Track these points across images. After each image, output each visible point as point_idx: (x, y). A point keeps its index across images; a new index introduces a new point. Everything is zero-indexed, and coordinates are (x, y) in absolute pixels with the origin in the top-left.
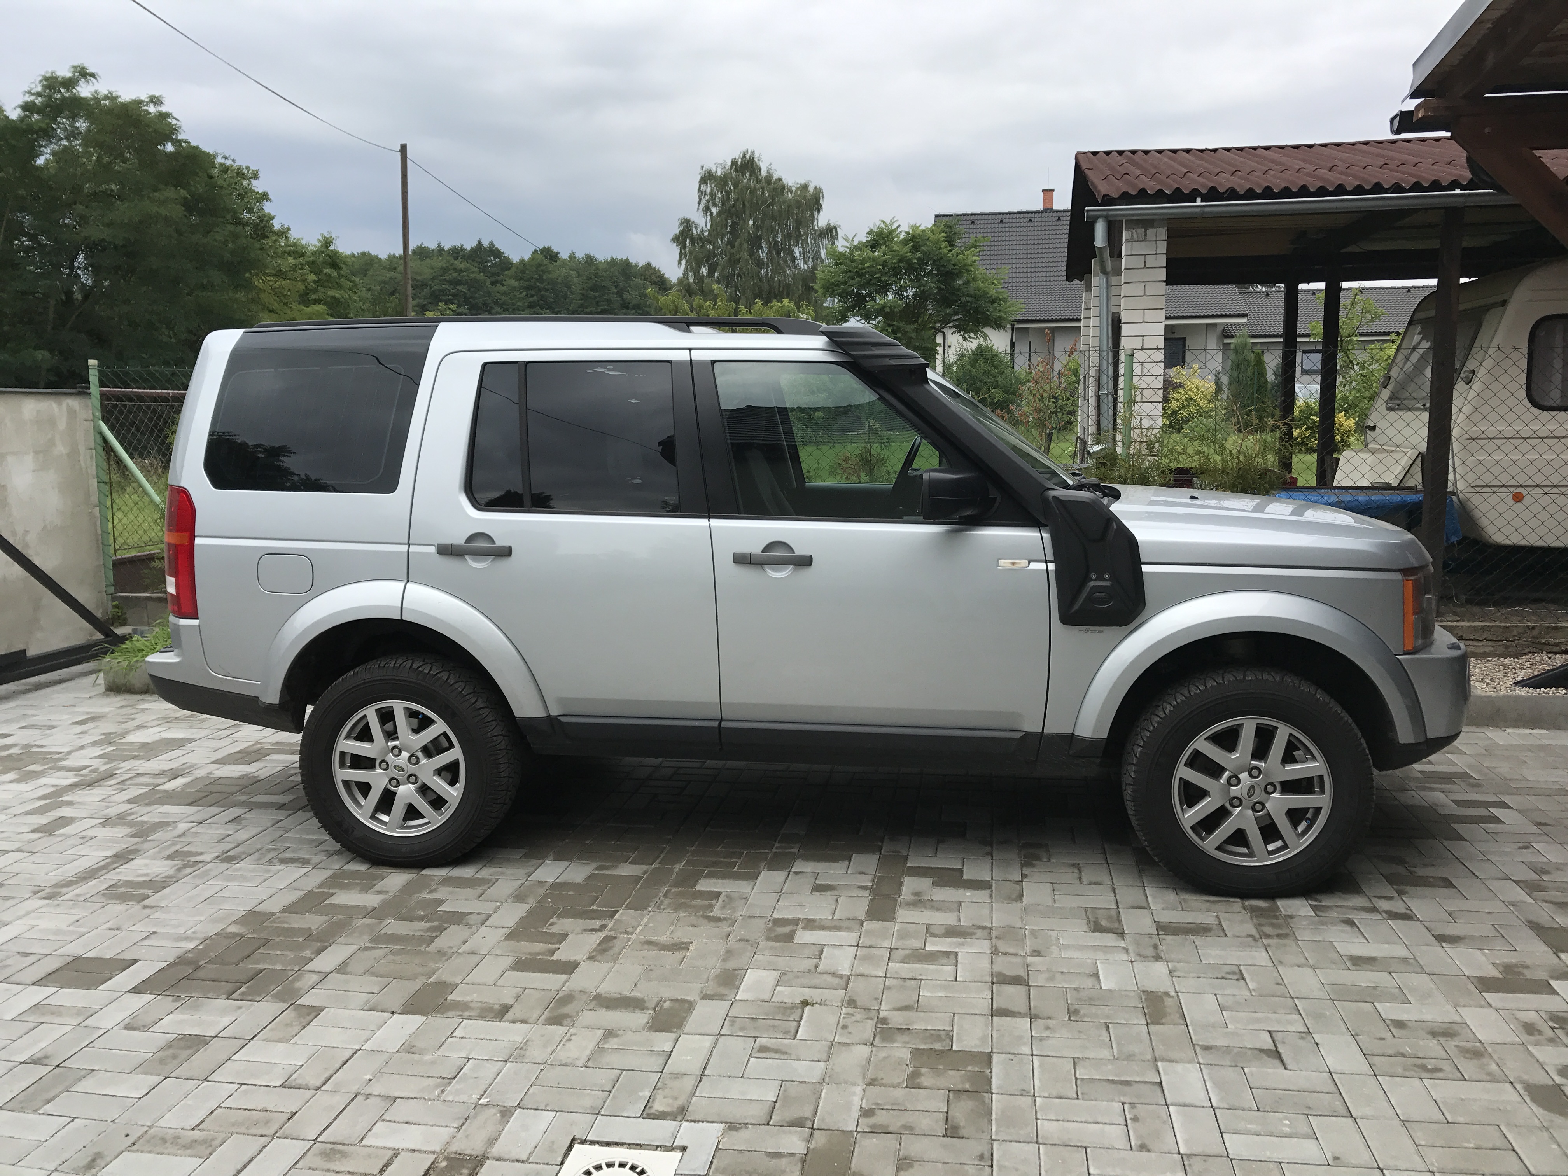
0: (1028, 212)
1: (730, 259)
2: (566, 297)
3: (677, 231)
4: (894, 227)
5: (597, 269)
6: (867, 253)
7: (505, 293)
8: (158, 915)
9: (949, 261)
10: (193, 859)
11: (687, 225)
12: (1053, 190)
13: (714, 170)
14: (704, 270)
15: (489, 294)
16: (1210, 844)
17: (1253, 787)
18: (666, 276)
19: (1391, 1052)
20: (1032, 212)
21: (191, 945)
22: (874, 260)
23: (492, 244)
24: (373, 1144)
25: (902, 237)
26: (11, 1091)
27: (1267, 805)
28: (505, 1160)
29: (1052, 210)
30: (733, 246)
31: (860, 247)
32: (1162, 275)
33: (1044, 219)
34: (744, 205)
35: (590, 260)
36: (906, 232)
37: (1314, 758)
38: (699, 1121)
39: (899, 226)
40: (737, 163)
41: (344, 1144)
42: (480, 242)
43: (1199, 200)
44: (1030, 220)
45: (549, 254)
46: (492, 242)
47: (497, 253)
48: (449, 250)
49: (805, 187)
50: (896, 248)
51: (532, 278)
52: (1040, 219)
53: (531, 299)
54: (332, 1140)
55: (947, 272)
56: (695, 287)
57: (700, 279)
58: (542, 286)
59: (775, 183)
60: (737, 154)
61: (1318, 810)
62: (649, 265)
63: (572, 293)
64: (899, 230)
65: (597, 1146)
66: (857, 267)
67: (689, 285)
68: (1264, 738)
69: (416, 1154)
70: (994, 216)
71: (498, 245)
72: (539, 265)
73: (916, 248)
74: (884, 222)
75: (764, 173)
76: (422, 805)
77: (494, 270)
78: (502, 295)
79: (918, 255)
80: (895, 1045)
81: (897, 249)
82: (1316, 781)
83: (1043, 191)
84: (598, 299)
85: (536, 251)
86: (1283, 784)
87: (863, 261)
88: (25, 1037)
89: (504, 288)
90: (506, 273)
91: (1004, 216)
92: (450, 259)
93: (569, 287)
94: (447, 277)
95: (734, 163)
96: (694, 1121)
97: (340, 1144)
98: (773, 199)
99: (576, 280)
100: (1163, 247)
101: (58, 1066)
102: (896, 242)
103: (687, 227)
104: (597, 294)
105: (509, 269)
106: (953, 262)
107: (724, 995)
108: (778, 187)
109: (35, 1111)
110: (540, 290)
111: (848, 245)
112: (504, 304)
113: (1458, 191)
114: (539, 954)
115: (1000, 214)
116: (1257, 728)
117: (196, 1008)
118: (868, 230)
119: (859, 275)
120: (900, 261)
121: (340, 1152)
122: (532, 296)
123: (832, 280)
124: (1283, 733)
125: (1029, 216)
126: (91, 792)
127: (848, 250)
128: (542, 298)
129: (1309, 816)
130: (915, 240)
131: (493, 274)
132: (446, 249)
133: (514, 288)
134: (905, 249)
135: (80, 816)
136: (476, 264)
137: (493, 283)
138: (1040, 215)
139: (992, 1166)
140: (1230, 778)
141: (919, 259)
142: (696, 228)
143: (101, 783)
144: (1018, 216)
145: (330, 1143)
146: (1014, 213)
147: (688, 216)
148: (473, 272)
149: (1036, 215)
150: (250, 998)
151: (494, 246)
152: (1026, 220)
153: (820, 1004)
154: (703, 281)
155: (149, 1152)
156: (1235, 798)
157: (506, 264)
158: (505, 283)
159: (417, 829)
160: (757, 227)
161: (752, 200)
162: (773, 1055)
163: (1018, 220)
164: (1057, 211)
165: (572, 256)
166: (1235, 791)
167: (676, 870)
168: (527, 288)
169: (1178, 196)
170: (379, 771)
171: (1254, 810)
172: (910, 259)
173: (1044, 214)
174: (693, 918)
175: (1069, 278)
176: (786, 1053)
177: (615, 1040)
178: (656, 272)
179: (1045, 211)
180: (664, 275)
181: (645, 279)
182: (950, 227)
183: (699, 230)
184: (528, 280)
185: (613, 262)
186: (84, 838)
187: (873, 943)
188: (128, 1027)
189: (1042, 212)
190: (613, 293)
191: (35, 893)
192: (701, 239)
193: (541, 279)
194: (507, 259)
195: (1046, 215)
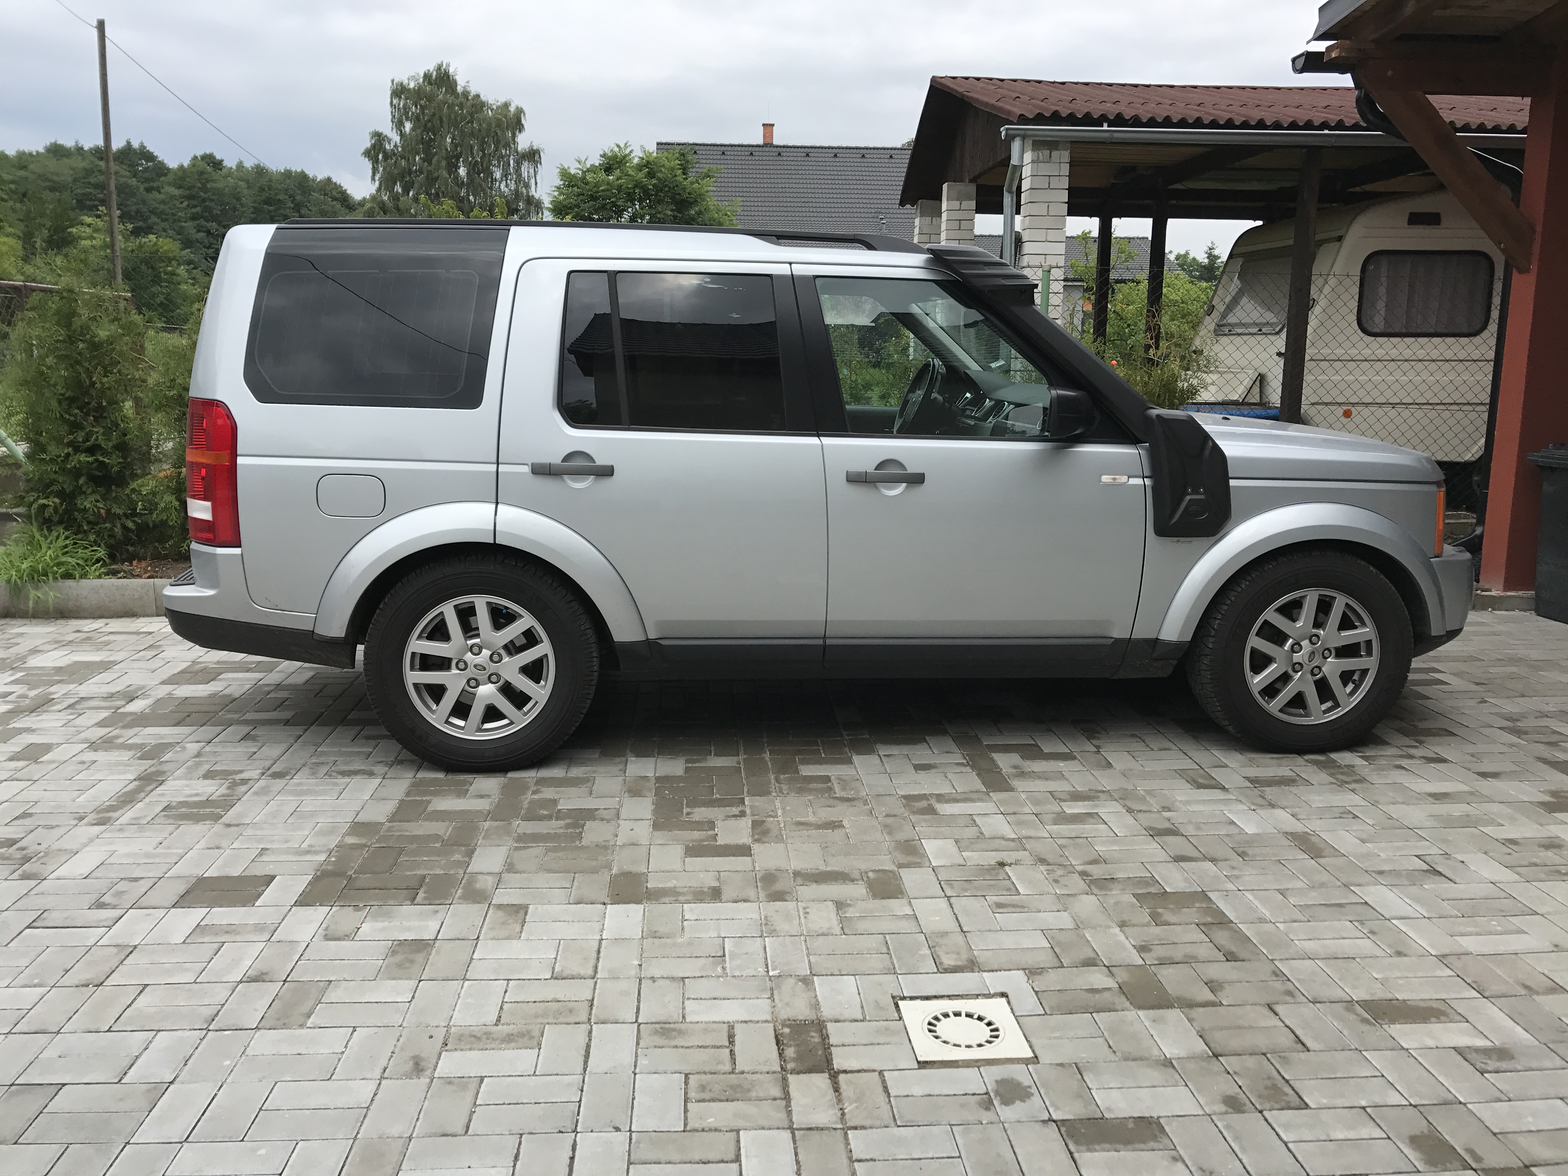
0: (749, 146)
1: (427, 177)
2: (235, 209)
3: (369, 145)
4: (627, 152)
5: (271, 181)
6: (602, 175)
7: (163, 202)
8: (249, 832)
9: (684, 189)
10: (238, 777)
11: (379, 138)
12: (773, 125)
13: (405, 82)
14: (398, 188)
15: (144, 202)
16: (1274, 706)
17: (1313, 653)
18: (348, 192)
19: (1526, 863)
20: (753, 146)
21: (322, 857)
22: (608, 184)
23: (142, 147)
24: (700, 1020)
25: (636, 161)
26: (256, 1010)
27: (1323, 669)
28: (844, 1021)
29: (771, 145)
30: (430, 164)
31: (593, 169)
32: (1065, 196)
33: (764, 154)
34: (441, 120)
35: (260, 171)
36: (640, 158)
37: (1364, 624)
38: (996, 971)
39: (631, 152)
40: (431, 75)
41: (670, 1023)
42: (129, 143)
43: (1105, 125)
44: (751, 154)
45: (213, 162)
46: (142, 143)
47: (149, 157)
48: (91, 150)
49: (506, 105)
50: (631, 172)
51: (194, 187)
52: (760, 154)
53: (194, 210)
54: (654, 1020)
55: (683, 200)
56: (390, 205)
57: (395, 198)
58: (206, 196)
59: (473, 99)
60: (431, 67)
61: (1364, 672)
62: (329, 180)
63: (242, 205)
64: (632, 155)
65: (918, 1002)
66: (591, 190)
67: (383, 202)
68: (1324, 607)
69: (750, 1025)
70: (715, 148)
71: (150, 147)
72: (202, 173)
73: (651, 175)
74: (618, 146)
75: (459, 89)
76: (504, 704)
77: (147, 175)
78: (160, 203)
79: (654, 181)
80: (1114, 892)
81: (633, 173)
82: (1363, 646)
83: (764, 125)
84: (273, 214)
85: (195, 158)
86: (1336, 649)
87: (597, 185)
88: (215, 958)
89: (162, 196)
90: (162, 179)
91: (726, 149)
92: (92, 158)
93: (238, 199)
94: (93, 180)
95: (427, 76)
96: (993, 971)
97: (666, 1023)
98: (472, 117)
99: (246, 192)
100: (1065, 169)
101: (285, 981)
102: (630, 167)
103: (379, 141)
104: (271, 208)
105: (165, 175)
106: (687, 191)
107: (918, 863)
108: (478, 105)
109: (302, 1026)
110: (204, 200)
111: (580, 167)
112: (162, 212)
113: (1326, 132)
114: (702, 840)
115: (721, 145)
116: (1319, 600)
117: (388, 916)
118: (602, 153)
119: (593, 198)
120: (635, 186)
121: (674, 1030)
122: (195, 206)
123: (565, 203)
124: (1340, 602)
125: (750, 150)
126: (40, 718)
127: (580, 173)
128: (207, 209)
129: (1356, 677)
130: (648, 166)
131: (147, 180)
132: (86, 149)
133: (173, 197)
134: (641, 175)
135: (54, 741)
136: (125, 167)
137: (148, 190)
138: (761, 149)
139: (1289, 980)
140: (1292, 646)
141: (654, 185)
142: (389, 143)
143: (45, 708)
144: (739, 149)
145: (652, 1023)
146: (735, 146)
147: (380, 130)
148: (123, 176)
149: (757, 149)
150: (438, 902)
151: (145, 148)
152: (746, 153)
153: (1016, 864)
154: (398, 200)
155: (470, 1049)
156: (1296, 663)
157: (161, 169)
158: (162, 191)
159: (496, 731)
160: (455, 145)
161: (450, 116)
162: (1013, 910)
163: (739, 153)
164: (777, 147)
165: (240, 165)
166: (1297, 657)
167: (768, 759)
168: (189, 198)
169: (1088, 120)
170: (455, 671)
171: (1313, 674)
172: (645, 185)
173: (764, 149)
174: (822, 800)
175: (902, 203)
176: (1023, 907)
177: (851, 909)
178: (337, 187)
179: (765, 145)
180: (346, 190)
181: (325, 195)
182: (683, 155)
183: (392, 144)
184: (189, 189)
185: (288, 174)
186: (83, 763)
187: (1015, 811)
188: (327, 938)
189: (763, 146)
190: (290, 208)
191: (81, 819)
192: (394, 154)
193: (204, 189)
194: (162, 163)
195: (767, 149)
